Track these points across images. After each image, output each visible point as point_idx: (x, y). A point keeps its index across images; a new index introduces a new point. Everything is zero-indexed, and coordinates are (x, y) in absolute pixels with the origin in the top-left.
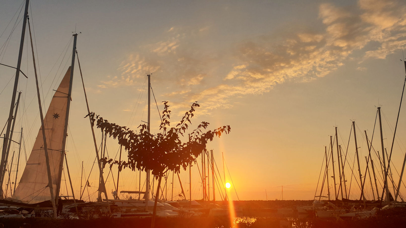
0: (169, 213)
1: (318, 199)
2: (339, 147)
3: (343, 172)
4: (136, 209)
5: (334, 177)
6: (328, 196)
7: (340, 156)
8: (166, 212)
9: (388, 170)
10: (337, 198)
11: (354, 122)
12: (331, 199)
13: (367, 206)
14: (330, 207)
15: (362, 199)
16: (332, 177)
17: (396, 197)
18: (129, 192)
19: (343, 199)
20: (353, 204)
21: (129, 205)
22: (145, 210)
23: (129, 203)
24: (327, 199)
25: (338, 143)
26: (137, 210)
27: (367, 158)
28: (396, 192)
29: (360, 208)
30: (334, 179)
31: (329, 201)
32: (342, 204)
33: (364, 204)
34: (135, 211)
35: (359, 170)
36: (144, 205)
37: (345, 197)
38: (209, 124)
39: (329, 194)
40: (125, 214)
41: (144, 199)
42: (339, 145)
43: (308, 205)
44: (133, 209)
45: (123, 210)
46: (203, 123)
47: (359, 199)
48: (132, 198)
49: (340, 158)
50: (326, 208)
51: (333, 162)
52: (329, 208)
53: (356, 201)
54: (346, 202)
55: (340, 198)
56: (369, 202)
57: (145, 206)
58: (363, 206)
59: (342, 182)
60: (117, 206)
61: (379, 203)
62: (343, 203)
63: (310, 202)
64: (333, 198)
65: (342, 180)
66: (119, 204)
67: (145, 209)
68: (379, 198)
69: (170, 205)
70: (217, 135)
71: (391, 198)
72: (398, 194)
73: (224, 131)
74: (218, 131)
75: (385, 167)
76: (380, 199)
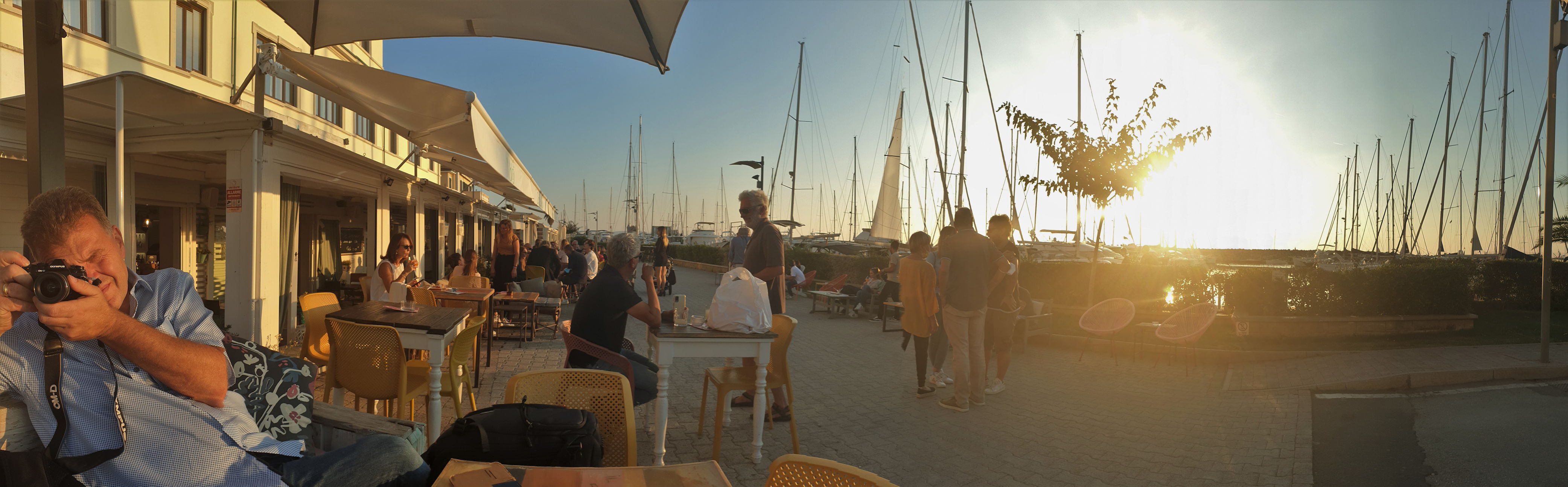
0: (1109, 260)
1: (1321, 248)
2: (1357, 175)
3: (1357, 214)
4: (1062, 254)
5: (1345, 219)
6: (1334, 245)
7: (1356, 189)
8: (1105, 259)
9: (1409, 213)
10: (1345, 248)
11: (1379, 140)
12: (1338, 250)
13: (1379, 258)
14: (1336, 260)
15: (1375, 250)
16: (1342, 218)
17: (1412, 249)
18: (1053, 232)
19: (1352, 249)
20: (1363, 256)
21: (1054, 249)
22: (1075, 256)
23: (1053, 246)
24: (1333, 249)
25: (1357, 171)
26: (1064, 256)
27: (1389, 195)
28: (1413, 242)
29: (1371, 261)
30: (1345, 221)
31: (1336, 251)
32: (1350, 255)
33: (1377, 256)
34: (1061, 257)
35: (1377, 211)
36: (1074, 249)
37: (1355, 247)
38: (1179, 121)
39: (1336, 243)
40: (1048, 260)
41: (1074, 242)
42: (1357, 173)
43: (1308, 256)
44: (1059, 255)
45: (1044, 255)
46: (1171, 119)
47: (1371, 250)
48: (1057, 240)
49: (1356, 192)
50: (1331, 261)
51: (1347, 198)
52: (1333, 261)
53: (1368, 252)
54: (1356, 253)
55: (1349, 248)
56: (1382, 254)
57: (1076, 251)
58: (1375, 258)
59: (1354, 227)
60: (1036, 250)
61: (1392, 255)
62: (1352, 254)
63: (1312, 253)
64: (1341, 248)
65: (1355, 224)
66: (1039, 248)
67: (1076, 254)
68: (1394, 249)
69: (1110, 250)
70: (1190, 141)
71: (1407, 249)
72: (1414, 245)
73: (1201, 136)
74: (1192, 136)
75: (1406, 208)
76: (1395, 251)
